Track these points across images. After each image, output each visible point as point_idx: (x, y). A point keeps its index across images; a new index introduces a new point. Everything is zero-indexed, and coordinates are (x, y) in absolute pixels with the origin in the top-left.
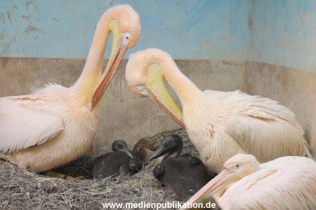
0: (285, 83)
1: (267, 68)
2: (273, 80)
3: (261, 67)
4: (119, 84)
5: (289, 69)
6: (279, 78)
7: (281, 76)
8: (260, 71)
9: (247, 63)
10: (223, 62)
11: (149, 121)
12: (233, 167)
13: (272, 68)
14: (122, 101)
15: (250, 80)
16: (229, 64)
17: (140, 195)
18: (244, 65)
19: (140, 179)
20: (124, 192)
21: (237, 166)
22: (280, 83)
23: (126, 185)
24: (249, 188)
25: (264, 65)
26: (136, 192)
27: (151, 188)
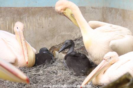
0: (124, 18)
1: (114, 10)
2: (118, 16)
3: (111, 10)
4: (41, 20)
5: (126, 10)
6: (120, 15)
7: (122, 14)
8: (111, 11)
9: (103, 8)
10: (92, 7)
11: (56, 37)
12: (108, 59)
13: (117, 10)
14: (43, 27)
15: (105, 16)
16: (95, 8)
17: (56, 74)
18: (102, 9)
19: (55, 66)
20: (49, 72)
21: (110, 58)
22: (121, 17)
23: (49, 69)
24: (117, 69)
25: (112, 8)
26: (54, 73)
27: (62, 70)
